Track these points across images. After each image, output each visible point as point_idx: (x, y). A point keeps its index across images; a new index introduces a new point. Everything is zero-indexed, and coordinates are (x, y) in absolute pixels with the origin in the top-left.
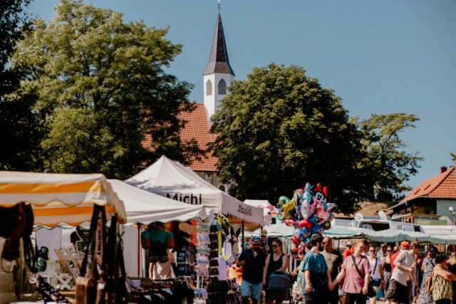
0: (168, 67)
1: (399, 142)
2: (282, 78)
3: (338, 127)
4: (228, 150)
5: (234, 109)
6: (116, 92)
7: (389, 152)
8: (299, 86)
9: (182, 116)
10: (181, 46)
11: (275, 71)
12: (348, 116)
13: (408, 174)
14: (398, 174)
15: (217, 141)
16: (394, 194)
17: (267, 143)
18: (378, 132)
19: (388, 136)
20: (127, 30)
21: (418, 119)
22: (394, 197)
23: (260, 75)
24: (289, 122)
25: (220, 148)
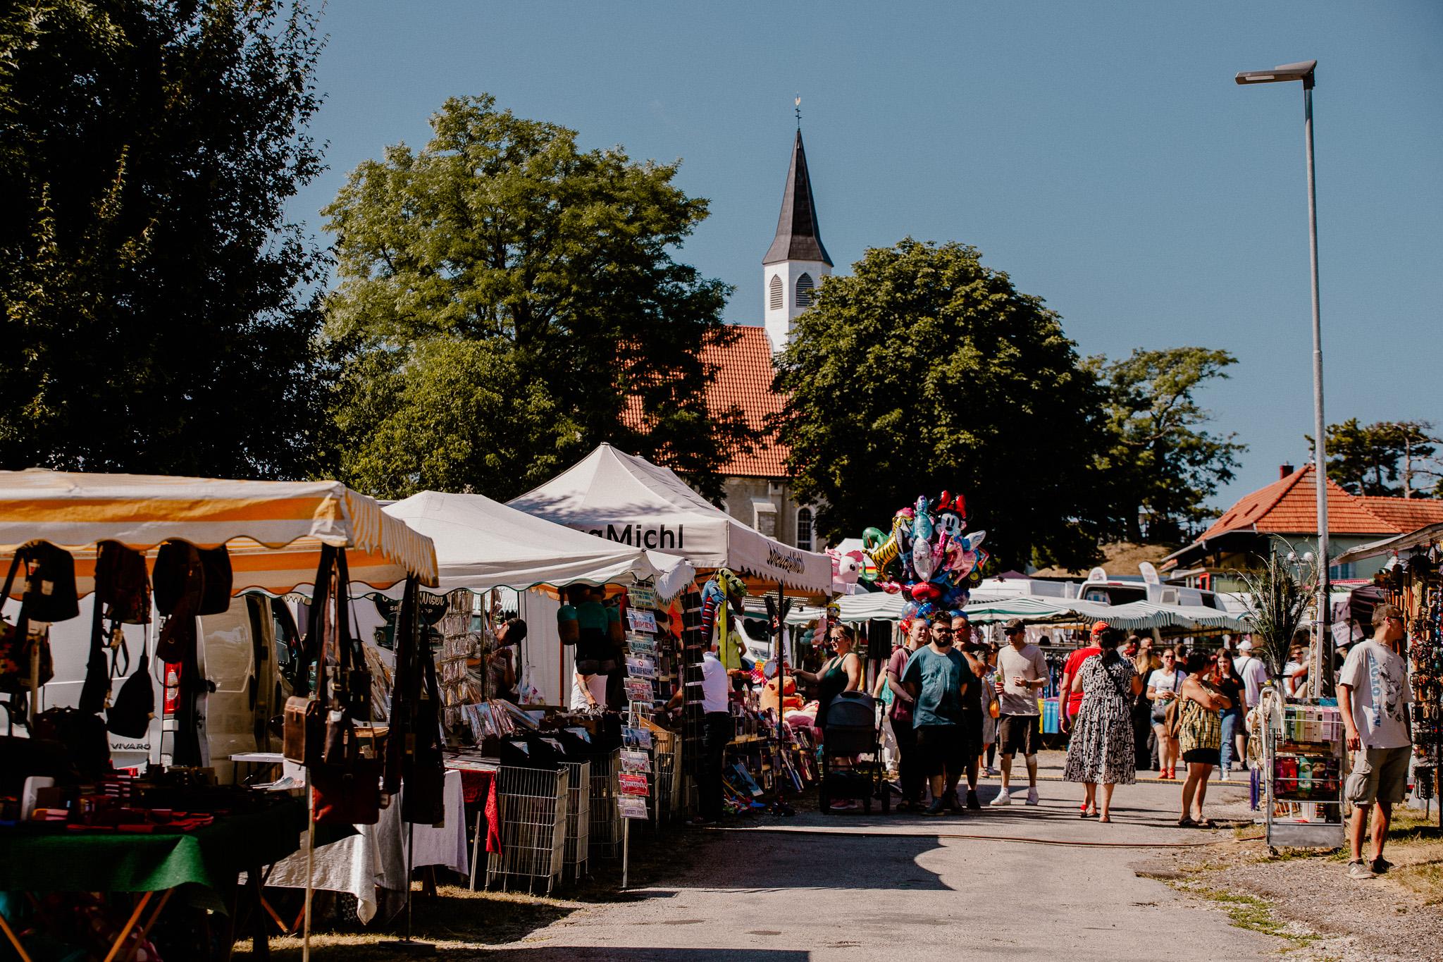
0: (679, 247)
1: (1193, 411)
2: (930, 270)
3: (1053, 378)
4: (810, 429)
5: (822, 340)
6: (564, 303)
7: (1172, 433)
8: (968, 289)
9: (710, 355)
10: (705, 202)
11: (913, 257)
12: (1075, 356)
13: (1214, 480)
14: (1191, 481)
15: (787, 411)
16: (1184, 526)
17: (896, 414)
18: (1147, 388)
19: (1169, 398)
20: (587, 166)
21: (1234, 361)
22: (1184, 533)
23: (880, 265)
24: (945, 368)
25: (792, 424)
